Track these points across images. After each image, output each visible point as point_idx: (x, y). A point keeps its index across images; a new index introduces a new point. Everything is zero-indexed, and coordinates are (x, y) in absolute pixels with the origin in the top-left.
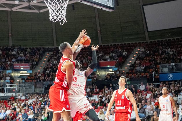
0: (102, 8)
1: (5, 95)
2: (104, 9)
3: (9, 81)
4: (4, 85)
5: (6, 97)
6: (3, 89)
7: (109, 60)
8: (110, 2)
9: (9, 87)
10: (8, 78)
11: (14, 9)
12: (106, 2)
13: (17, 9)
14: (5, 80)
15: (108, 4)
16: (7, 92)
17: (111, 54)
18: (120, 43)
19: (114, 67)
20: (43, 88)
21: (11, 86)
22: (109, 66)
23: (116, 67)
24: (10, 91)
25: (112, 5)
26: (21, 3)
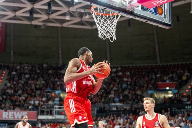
0: (158, 24)
1: (54, 118)
2: (160, 26)
3: (58, 103)
4: (52, 107)
5: (54, 120)
6: (51, 111)
7: (168, 82)
8: (166, 18)
9: (58, 110)
10: (57, 99)
11: (65, 25)
12: (163, 18)
13: (68, 25)
14: (53, 101)
15: (165, 20)
16: (55, 114)
17: (171, 75)
18: (180, 63)
19: (174, 90)
20: (94, 110)
21: (60, 108)
22: (168, 88)
23: (176, 89)
24: (59, 113)
25: (170, 22)
26: (72, 18)
